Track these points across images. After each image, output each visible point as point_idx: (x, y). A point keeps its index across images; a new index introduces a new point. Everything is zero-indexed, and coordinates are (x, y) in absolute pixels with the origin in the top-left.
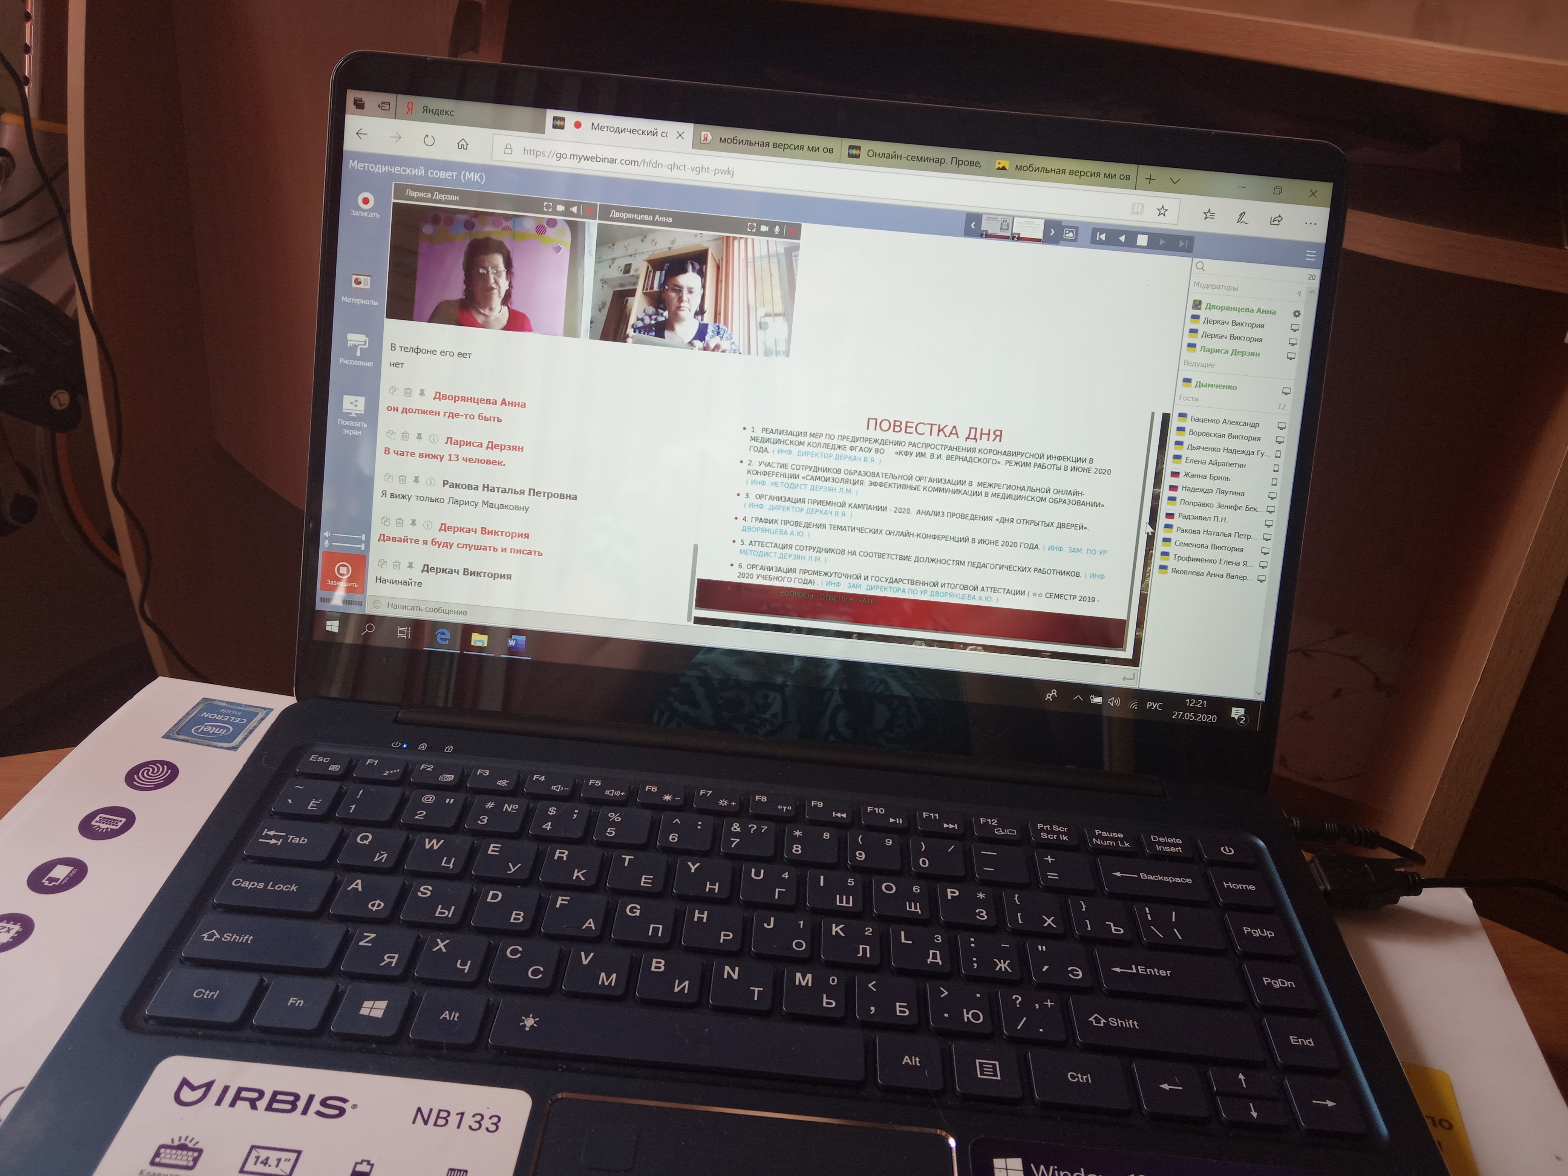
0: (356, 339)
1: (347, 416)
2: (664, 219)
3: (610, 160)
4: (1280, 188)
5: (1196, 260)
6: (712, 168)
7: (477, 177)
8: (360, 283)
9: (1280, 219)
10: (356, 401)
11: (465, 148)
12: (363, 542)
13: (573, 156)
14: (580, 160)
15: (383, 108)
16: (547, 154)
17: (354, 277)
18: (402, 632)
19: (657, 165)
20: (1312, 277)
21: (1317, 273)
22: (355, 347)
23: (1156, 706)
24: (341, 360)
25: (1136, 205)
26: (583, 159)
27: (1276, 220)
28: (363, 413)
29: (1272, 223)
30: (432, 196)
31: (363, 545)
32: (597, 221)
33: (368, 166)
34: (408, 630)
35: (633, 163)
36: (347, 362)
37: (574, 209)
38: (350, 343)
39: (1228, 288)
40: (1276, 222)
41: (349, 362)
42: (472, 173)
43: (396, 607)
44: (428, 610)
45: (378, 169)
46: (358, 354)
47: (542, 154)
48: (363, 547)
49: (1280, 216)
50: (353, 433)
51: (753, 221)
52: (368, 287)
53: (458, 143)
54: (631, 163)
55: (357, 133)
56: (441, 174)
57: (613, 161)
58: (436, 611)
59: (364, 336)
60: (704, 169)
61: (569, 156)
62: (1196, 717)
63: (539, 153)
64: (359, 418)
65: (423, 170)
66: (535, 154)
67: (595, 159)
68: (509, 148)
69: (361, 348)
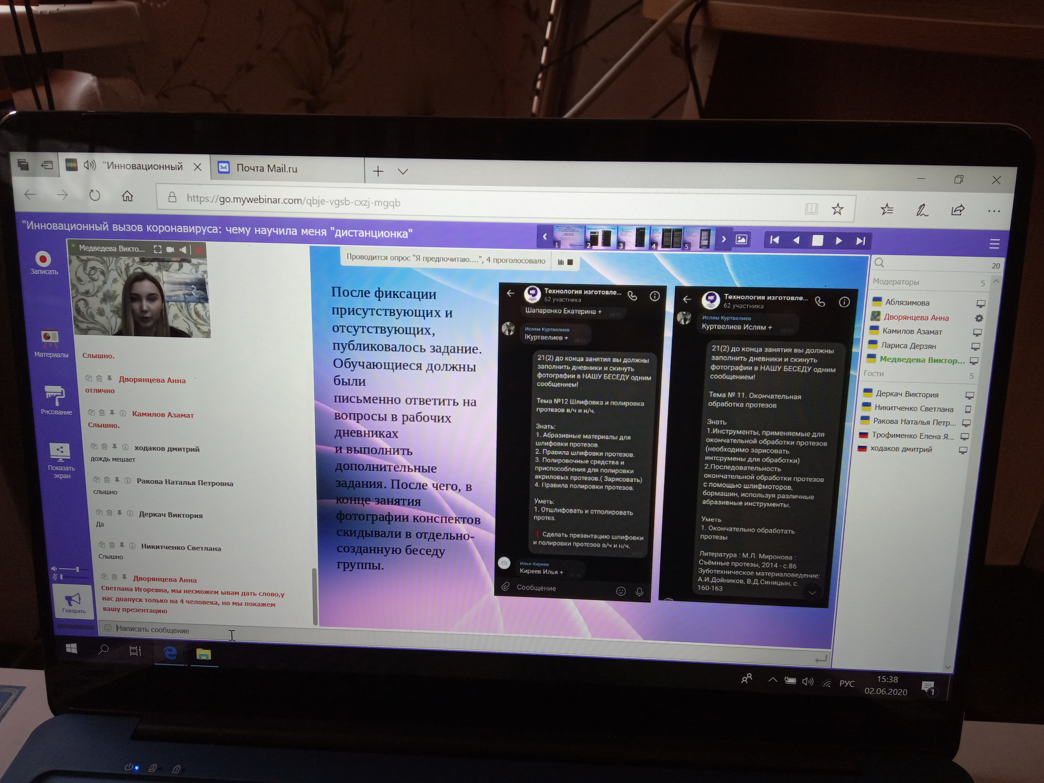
0: (53, 390)
4: (962, 177)
5: (874, 257)
8: (49, 338)
9: (961, 208)
15: (47, 167)
20: (996, 266)
21: (1002, 261)
23: (848, 683)
25: (810, 205)
26: (246, 201)
27: (958, 210)
29: (953, 214)
39: (909, 283)
40: (958, 212)
49: (961, 206)
55: (25, 194)
62: (887, 692)
67: (259, 200)
68: (172, 196)
69: (58, 398)
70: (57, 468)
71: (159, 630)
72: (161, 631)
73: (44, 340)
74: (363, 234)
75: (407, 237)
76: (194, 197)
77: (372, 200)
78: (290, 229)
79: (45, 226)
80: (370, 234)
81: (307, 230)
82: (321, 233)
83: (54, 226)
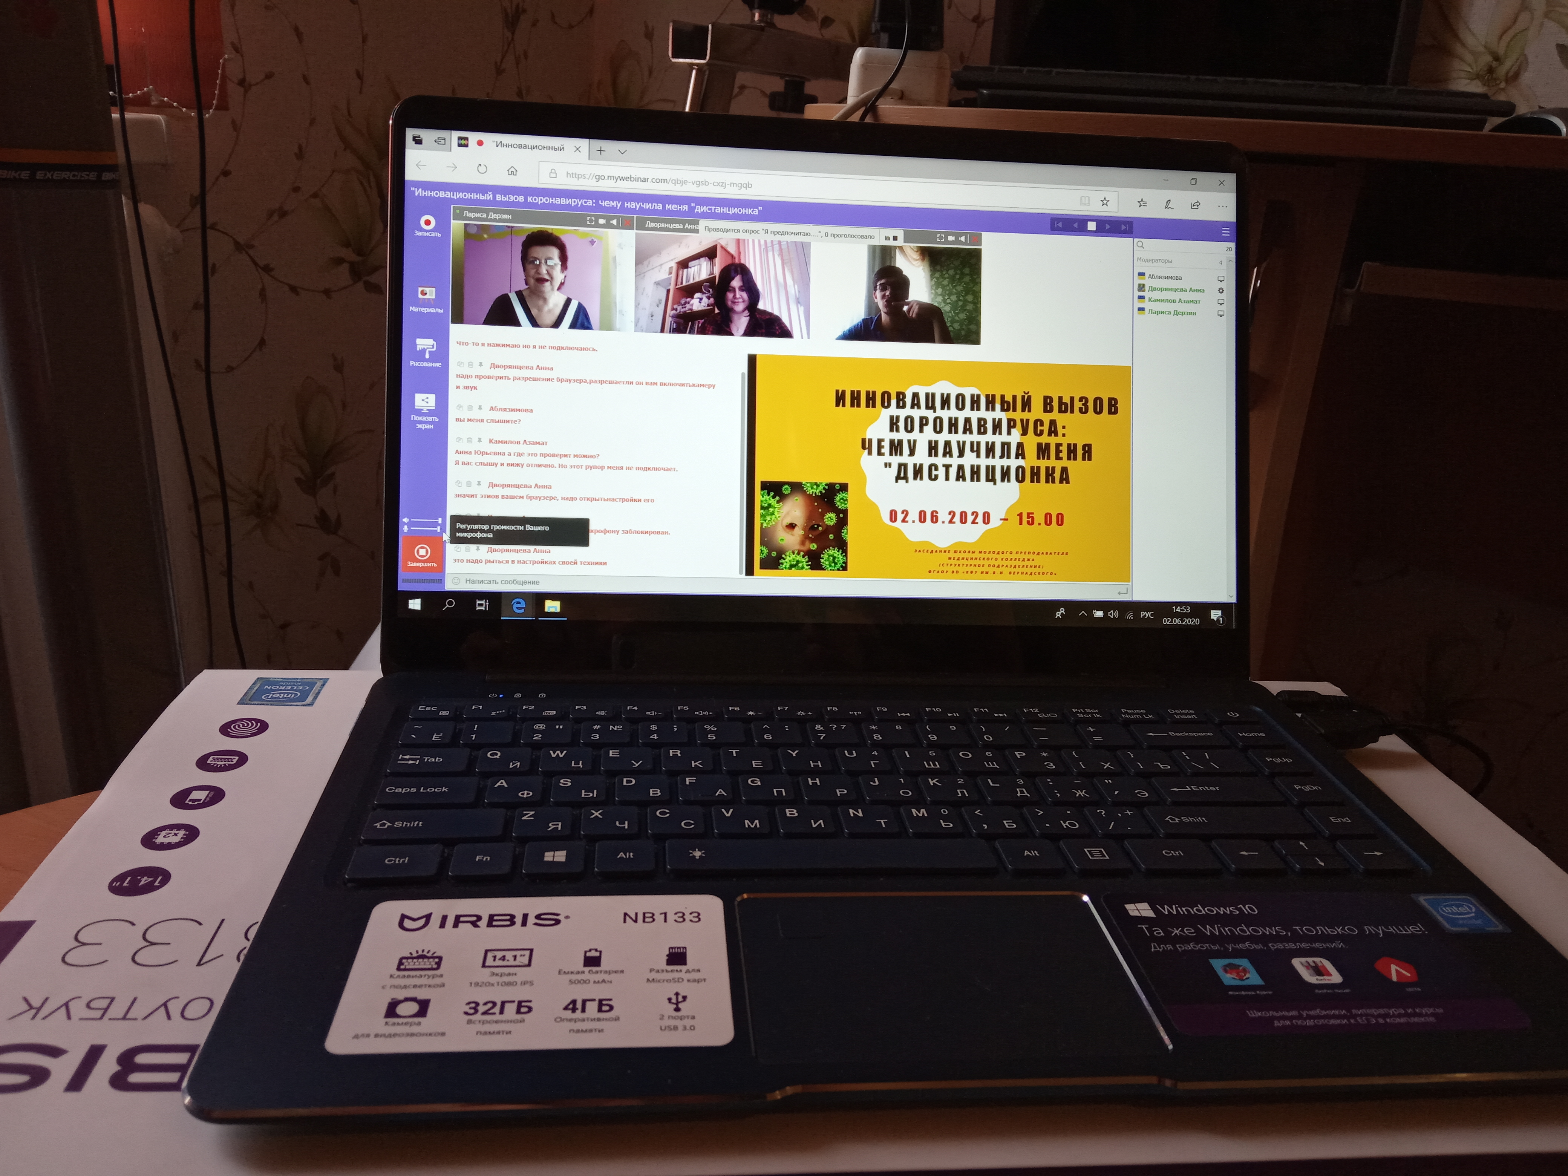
0: (425, 344)
4: (1196, 180)
5: (1136, 240)
8: (426, 294)
9: (1198, 204)
15: (439, 141)
20: (1229, 249)
21: (1233, 245)
23: (1148, 614)
25: (1083, 198)
26: (619, 179)
27: (1196, 205)
29: (1192, 209)
39: (1165, 261)
40: (1196, 207)
49: (1198, 201)
55: (417, 165)
62: (1183, 621)
67: (629, 179)
68: (553, 172)
69: (429, 351)
70: (420, 418)
71: (509, 582)
72: (511, 582)
73: (420, 296)
74: (719, 210)
75: (757, 214)
76: (572, 174)
77: (728, 182)
78: (656, 204)
79: (433, 194)
80: (726, 210)
81: (670, 205)
82: (683, 209)
83: (442, 194)
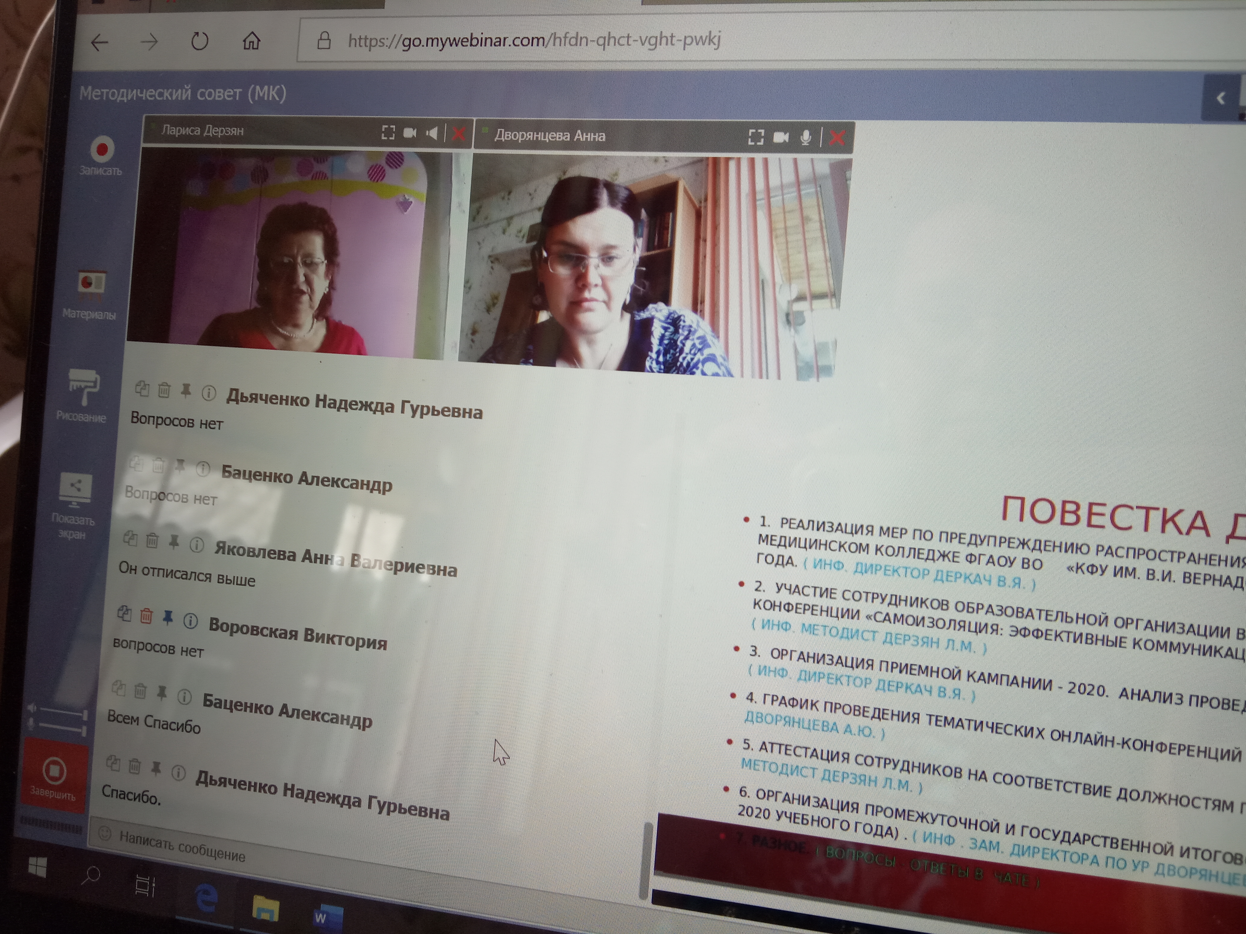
1: (64, 508)
2: (590, 137)
3: (494, 41)
6: (680, 35)
7: (273, 93)
10: (80, 481)
11: (255, 46)
12: (85, 723)
13: (431, 41)
14: (443, 46)
16: (387, 43)
17: (82, 275)
18: (143, 885)
19: (578, 40)
22: (80, 390)
24: (59, 414)
28: (88, 501)
30: (202, 132)
31: (85, 728)
32: (473, 151)
33: (107, 93)
34: (151, 883)
35: (535, 41)
36: (66, 416)
37: (433, 133)
38: (73, 385)
41: (71, 417)
42: (266, 88)
43: (134, 840)
44: (183, 848)
45: (123, 96)
46: (85, 402)
47: (379, 43)
48: (84, 731)
50: (74, 536)
51: (756, 126)
52: (102, 291)
53: (245, 41)
54: (531, 41)
56: (217, 94)
57: (500, 42)
58: (195, 850)
59: (94, 372)
60: (664, 40)
61: (424, 42)
63: (374, 43)
64: (84, 510)
65: (189, 92)
66: (368, 44)
